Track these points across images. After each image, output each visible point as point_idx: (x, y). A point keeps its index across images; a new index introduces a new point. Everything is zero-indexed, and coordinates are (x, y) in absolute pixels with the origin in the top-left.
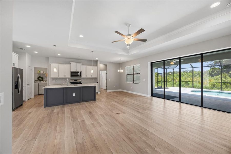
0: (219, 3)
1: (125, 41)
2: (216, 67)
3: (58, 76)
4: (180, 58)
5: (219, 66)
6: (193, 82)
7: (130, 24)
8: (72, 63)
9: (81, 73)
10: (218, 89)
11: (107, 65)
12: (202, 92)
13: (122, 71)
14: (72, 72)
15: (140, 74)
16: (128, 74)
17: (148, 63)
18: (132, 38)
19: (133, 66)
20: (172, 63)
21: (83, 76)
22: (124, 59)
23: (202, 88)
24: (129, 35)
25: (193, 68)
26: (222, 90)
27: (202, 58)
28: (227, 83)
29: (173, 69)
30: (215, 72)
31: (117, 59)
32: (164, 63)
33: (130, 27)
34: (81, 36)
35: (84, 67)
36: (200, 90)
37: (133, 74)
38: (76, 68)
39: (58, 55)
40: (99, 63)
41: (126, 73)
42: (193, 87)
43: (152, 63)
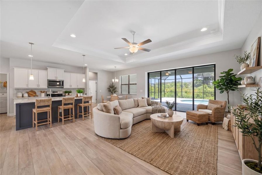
0: (207, 29)
1: (130, 49)
2: (199, 79)
3: (27, 85)
4: (175, 70)
5: (201, 78)
6: (182, 92)
7: (135, 32)
8: (49, 69)
9: (63, 82)
10: (201, 98)
11: (98, 74)
12: (193, 101)
13: (117, 80)
14: (49, 81)
15: (136, 84)
16: (123, 85)
17: (145, 72)
18: (138, 46)
19: (129, 76)
20: (167, 74)
21: (66, 86)
22: (119, 67)
23: (193, 98)
24: (134, 43)
25: (182, 79)
26: (203, 99)
27: (193, 70)
28: (207, 93)
29: (165, 80)
30: (198, 83)
31: (111, 67)
32: (161, 74)
33: (135, 35)
34: (73, 36)
35: (68, 75)
36: (192, 99)
37: (129, 84)
38: (55, 76)
39: (29, 56)
40: (88, 70)
41: (120, 84)
42: (182, 98)
43: (148, 73)
